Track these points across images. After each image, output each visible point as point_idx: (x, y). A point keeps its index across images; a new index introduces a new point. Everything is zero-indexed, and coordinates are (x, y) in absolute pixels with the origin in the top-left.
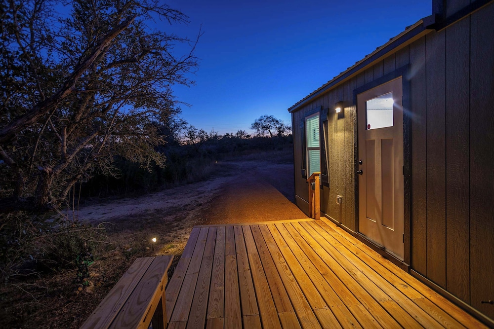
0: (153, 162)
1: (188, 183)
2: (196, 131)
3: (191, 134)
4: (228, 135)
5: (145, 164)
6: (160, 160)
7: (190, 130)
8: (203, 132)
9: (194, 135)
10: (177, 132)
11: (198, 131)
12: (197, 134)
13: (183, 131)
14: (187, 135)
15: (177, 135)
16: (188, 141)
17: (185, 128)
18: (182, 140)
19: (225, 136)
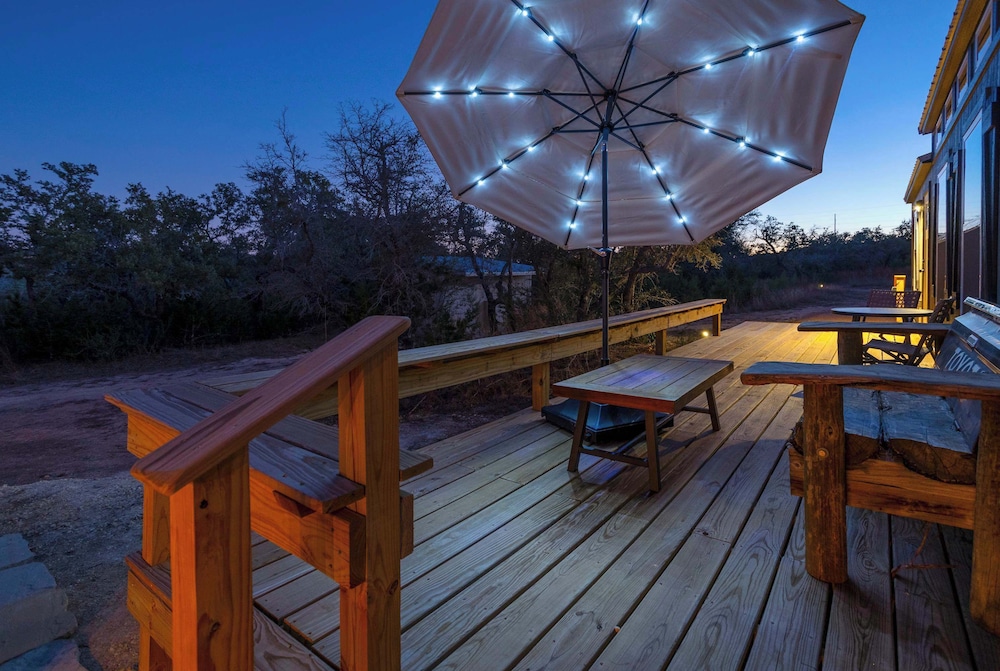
0: (709, 263)
1: (754, 310)
2: (779, 226)
3: (769, 234)
4: (866, 231)
5: (701, 264)
6: (716, 261)
7: (767, 225)
8: (794, 228)
9: (774, 234)
10: (739, 230)
11: (784, 227)
12: (781, 232)
13: (751, 227)
14: (760, 234)
15: (738, 235)
16: (761, 246)
17: (755, 223)
18: (748, 244)
19: (859, 234)
